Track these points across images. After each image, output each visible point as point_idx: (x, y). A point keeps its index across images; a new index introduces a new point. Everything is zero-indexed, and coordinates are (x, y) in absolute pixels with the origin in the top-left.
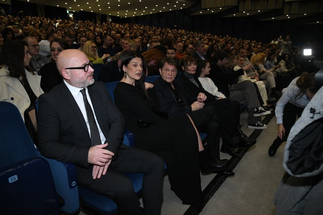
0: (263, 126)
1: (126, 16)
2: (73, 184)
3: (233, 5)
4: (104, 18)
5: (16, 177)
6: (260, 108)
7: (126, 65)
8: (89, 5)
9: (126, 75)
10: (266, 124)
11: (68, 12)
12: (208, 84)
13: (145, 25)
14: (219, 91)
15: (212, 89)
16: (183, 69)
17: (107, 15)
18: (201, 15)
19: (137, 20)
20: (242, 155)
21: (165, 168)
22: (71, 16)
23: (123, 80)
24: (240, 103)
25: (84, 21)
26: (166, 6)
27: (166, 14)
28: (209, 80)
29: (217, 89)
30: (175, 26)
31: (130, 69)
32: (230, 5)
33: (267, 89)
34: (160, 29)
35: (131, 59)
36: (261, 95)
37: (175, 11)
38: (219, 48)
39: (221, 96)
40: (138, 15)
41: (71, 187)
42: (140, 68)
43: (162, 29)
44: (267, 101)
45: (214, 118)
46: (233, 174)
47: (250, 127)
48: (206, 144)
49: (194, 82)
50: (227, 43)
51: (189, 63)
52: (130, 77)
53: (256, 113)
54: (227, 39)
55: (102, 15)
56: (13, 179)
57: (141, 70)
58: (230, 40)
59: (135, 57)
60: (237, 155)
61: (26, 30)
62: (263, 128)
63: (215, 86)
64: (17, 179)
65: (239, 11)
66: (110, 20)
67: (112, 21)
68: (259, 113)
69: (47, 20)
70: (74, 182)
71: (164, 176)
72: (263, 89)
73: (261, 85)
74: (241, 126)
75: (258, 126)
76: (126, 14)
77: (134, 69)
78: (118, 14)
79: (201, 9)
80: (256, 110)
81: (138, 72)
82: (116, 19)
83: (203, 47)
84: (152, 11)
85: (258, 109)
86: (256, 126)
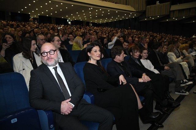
0: (186, 93)
1: (100, 22)
2: (51, 126)
3: (166, 14)
4: (88, 24)
5: (16, 119)
6: (185, 80)
7: (90, 52)
8: (79, 17)
9: (91, 58)
10: (188, 91)
11: (68, 21)
12: (147, 64)
13: (111, 28)
14: (155, 68)
15: (150, 67)
16: (131, 54)
17: (89, 22)
18: (146, 21)
19: (107, 25)
20: (170, 113)
21: (114, 119)
22: (70, 23)
23: (89, 62)
24: (169, 77)
25: (76, 26)
26: (124, 16)
27: (124, 21)
28: (149, 61)
29: (153, 67)
30: (129, 28)
31: (93, 54)
32: (164, 14)
33: (189, 67)
34: (120, 29)
35: (92, 48)
36: (185, 72)
37: (130, 19)
38: (157, 41)
39: (156, 72)
40: (107, 22)
41: (50, 128)
42: (99, 53)
43: (121, 30)
44: (189, 76)
45: (150, 87)
46: (162, 127)
47: (176, 93)
48: (144, 104)
49: (138, 62)
50: (162, 37)
51: (136, 51)
52: (93, 59)
53: (182, 83)
54: (162, 35)
55: (87, 22)
56: (14, 121)
57: (99, 54)
58: (164, 36)
59: (94, 46)
60: (166, 112)
61: (42, 31)
62: (186, 94)
63: (152, 65)
64: (16, 121)
65: (170, 18)
66: (91, 25)
67: (92, 26)
68: (184, 84)
69: (56, 26)
70: (52, 125)
71: (113, 124)
72: (186, 67)
73: (185, 64)
74: (170, 92)
75: (182, 92)
76: (101, 21)
77: (95, 54)
78: (96, 21)
79: (146, 18)
80: (182, 82)
81: (98, 55)
82: (95, 24)
83: (146, 40)
84: (116, 19)
85: (183, 81)
86: (181, 93)
